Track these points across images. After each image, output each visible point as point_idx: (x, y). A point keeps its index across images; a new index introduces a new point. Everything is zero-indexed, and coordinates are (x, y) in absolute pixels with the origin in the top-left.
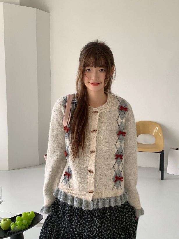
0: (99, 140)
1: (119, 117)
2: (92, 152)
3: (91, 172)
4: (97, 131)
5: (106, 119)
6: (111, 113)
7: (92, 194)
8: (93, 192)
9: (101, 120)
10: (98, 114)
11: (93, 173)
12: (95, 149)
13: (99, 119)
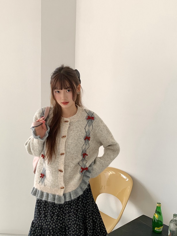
0: (68, 145)
1: (87, 125)
2: (62, 154)
3: (61, 171)
4: (66, 137)
5: (75, 127)
6: (79, 122)
7: (63, 190)
8: (64, 188)
9: (71, 127)
10: (69, 123)
11: (62, 172)
12: (64, 152)
13: (69, 127)
